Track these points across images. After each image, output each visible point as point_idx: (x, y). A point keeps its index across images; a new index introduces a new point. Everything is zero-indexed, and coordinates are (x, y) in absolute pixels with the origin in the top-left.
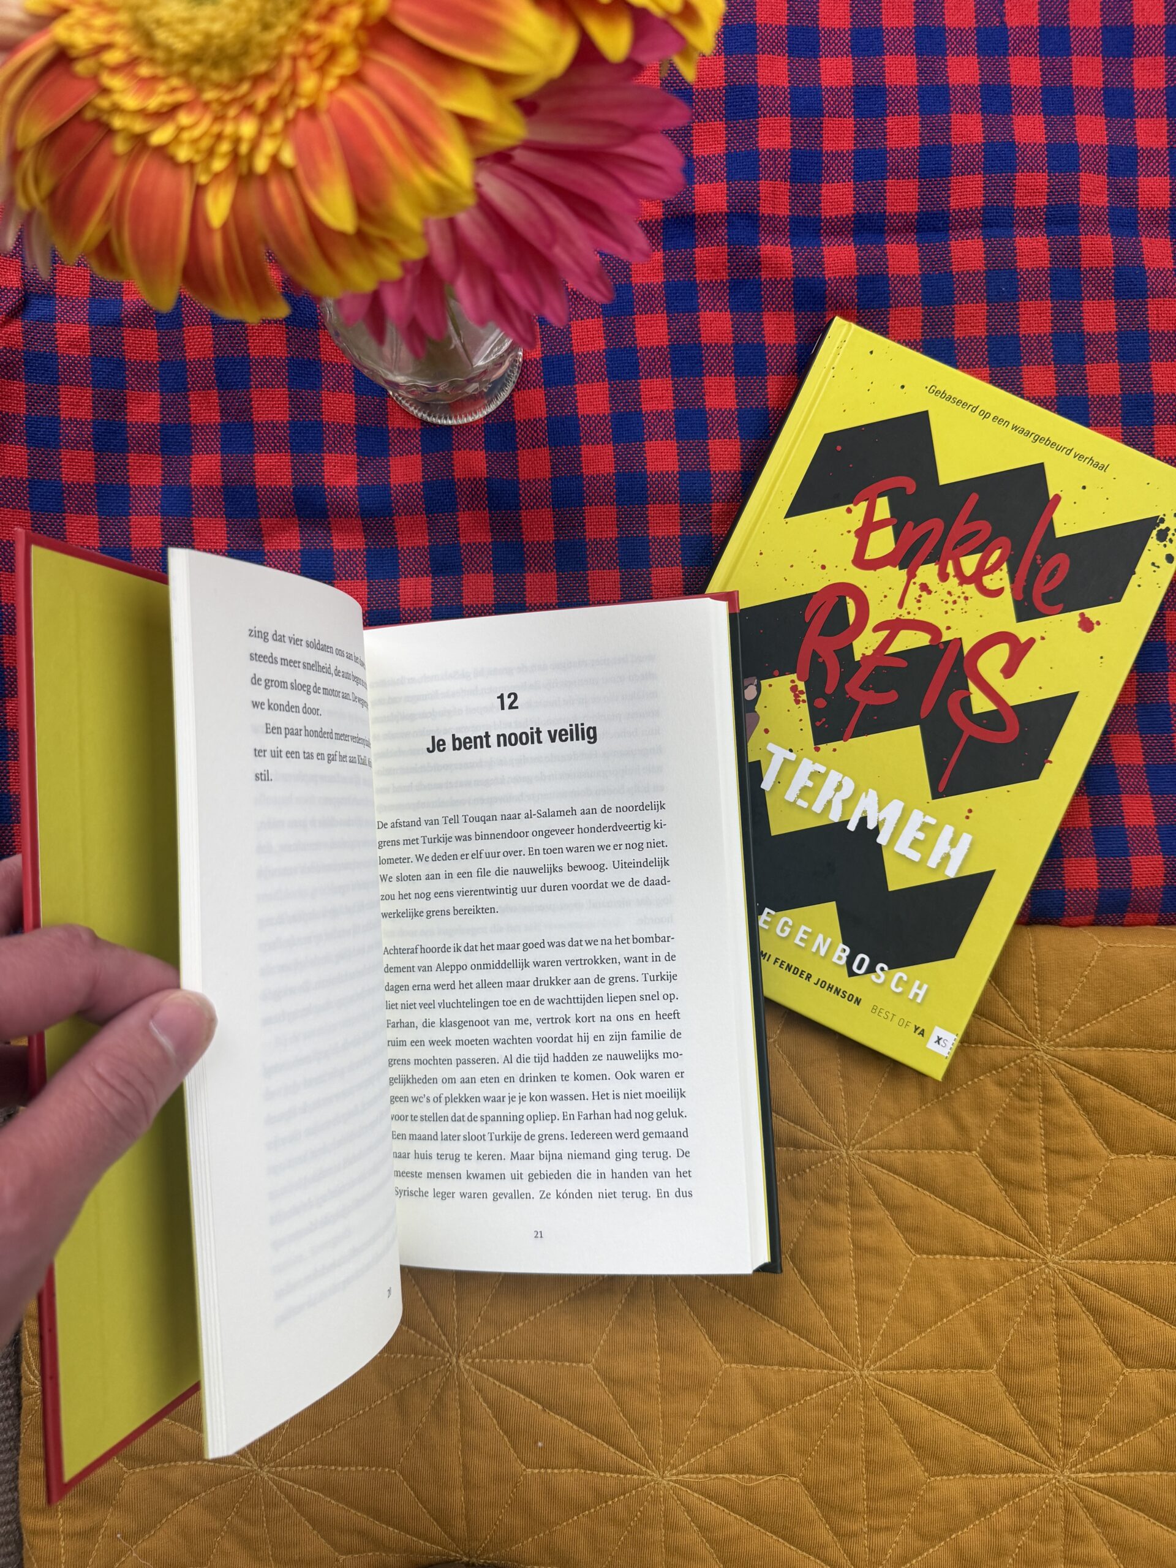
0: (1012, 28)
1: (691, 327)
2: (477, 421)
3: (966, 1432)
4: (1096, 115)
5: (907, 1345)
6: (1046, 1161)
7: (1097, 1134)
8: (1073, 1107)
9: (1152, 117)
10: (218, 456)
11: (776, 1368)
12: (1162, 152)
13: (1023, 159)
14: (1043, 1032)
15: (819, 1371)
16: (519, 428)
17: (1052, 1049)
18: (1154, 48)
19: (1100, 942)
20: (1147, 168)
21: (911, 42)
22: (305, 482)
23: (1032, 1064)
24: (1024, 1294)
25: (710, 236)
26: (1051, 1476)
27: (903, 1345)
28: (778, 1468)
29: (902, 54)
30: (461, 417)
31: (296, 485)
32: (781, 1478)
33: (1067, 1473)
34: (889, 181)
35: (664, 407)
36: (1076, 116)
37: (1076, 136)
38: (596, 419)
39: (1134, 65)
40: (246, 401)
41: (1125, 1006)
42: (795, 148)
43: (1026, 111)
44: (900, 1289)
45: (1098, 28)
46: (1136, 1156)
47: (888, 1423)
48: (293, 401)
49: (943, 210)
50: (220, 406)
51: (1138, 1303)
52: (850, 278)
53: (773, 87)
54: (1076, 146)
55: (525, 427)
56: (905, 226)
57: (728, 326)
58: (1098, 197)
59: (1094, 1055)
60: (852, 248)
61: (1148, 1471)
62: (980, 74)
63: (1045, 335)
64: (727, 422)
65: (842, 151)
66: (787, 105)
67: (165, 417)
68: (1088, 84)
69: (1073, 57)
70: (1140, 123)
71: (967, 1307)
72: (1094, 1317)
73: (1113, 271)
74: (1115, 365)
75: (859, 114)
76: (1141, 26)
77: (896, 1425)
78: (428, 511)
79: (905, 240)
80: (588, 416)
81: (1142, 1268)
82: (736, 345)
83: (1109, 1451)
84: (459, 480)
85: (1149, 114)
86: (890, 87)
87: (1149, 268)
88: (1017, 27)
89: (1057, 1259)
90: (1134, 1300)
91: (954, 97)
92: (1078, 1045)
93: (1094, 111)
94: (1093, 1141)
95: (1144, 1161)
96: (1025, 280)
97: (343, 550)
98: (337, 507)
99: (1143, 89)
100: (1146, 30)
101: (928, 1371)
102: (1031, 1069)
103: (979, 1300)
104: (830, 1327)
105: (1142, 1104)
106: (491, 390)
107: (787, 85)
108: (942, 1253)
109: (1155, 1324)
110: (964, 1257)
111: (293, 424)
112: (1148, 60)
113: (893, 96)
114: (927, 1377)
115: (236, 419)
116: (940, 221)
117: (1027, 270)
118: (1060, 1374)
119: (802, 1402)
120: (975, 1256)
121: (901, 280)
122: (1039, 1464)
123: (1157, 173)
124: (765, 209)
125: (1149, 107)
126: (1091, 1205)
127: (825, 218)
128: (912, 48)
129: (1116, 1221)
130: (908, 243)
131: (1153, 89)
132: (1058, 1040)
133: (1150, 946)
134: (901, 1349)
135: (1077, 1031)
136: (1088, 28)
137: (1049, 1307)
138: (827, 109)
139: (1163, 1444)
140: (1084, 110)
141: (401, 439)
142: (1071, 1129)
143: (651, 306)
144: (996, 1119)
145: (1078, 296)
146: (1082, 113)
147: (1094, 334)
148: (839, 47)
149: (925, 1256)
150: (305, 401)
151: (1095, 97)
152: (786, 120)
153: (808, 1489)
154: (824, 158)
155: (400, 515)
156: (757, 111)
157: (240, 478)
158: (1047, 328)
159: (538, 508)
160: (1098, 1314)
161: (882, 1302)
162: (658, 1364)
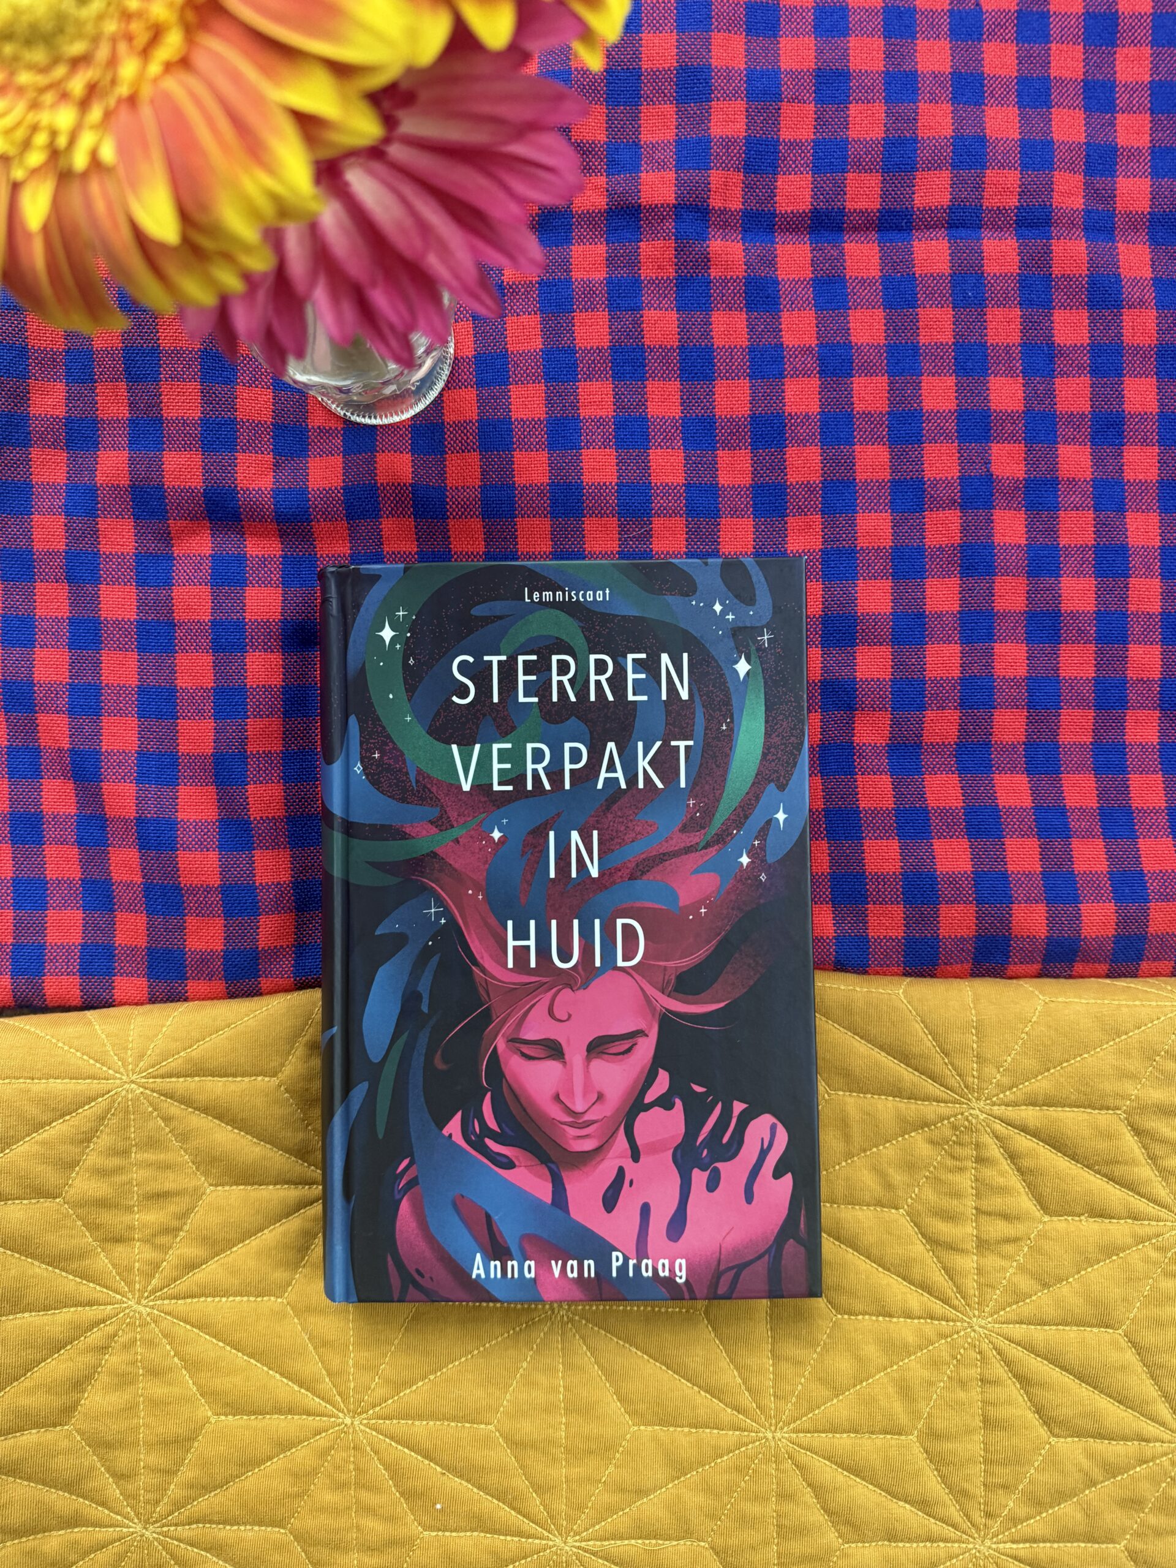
0: (987, 11)
1: (634, 327)
2: (404, 421)
3: (884, 1499)
4: (1075, 109)
5: (823, 1408)
6: (976, 1222)
7: (1030, 1195)
8: (1007, 1167)
9: (1135, 112)
10: (126, 454)
11: (686, 1429)
12: (1144, 151)
13: (994, 155)
14: (980, 1090)
15: (731, 1433)
16: (448, 430)
17: (988, 1107)
18: (1139, 38)
19: (1041, 997)
20: (1127, 167)
21: (879, 23)
22: (216, 483)
23: (966, 1123)
24: (948, 1359)
25: (656, 229)
26: (971, 1546)
27: (819, 1408)
28: (687, 1533)
29: (868, 36)
30: (386, 417)
31: (207, 486)
32: (689, 1543)
33: (988, 1543)
34: (850, 175)
35: (603, 413)
36: (1053, 110)
37: (1051, 132)
38: (531, 423)
39: (1118, 55)
40: (155, 395)
41: (1065, 1064)
42: (750, 136)
43: (1000, 103)
44: (819, 1349)
45: (1080, 14)
46: (1070, 1218)
47: (801, 1486)
48: (205, 396)
49: (907, 208)
50: (129, 399)
51: (1066, 1370)
52: (805, 280)
53: (728, 68)
54: (1052, 142)
55: (455, 429)
56: (865, 224)
57: (674, 327)
58: (1072, 199)
59: (1030, 1115)
60: (807, 247)
61: (1072, 1542)
62: (952, 61)
63: (1014, 345)
64: (670, 432)
65: (801, 140)
66: (742, 88)
67: (71, 410)
68: (1067, 74)
69: (1052, 45)
70: (1121, 119)
71: (889, 1370)
72: (1020, 1384)
73: (1086, 279)
74: (1086, 380)
75: (820, 100)
76: (1126, 13)
77: (809, 1489)
78: (350, 517)
79: (865, 239)
80: (522, 420)
81: (1072, 1333)
82: (682, 348)
83: (1032, 1521)
84: (382, 484)
85: (1132, 109)
86: (854, 71)
87: (1125, 277)
88: (993, 10)
89: (983, 1322)
90: (1063, 1368)
91: (923, 85)
92: (1015, 1104)
93: (1072, 105)
94: (1026, 1203)
95: (1078, 1223)
96: (992, 286)
97: (257, 556)
98: (250, 510)
99: (1126, 82)
100: (1131, 17)
101: (845, 1435)
102: (966, 1128)
103: (901, 1364)
104: (743, 1387)
105: (1079, 1165)
106: (419, 388)
107: (743, 66)
108: (864, 1313)
109: (1084, 1392)
110: (887, 1319)
111: (205, 421)
112: (1132, 51)
113: (858, 81)
114: (843, 1441)
115: (145, 413)
116: (903, 219)
117: (995, 275)
118: (983, 1442)
119: (713, 1464)
120: (899, 1317)
121: (860, 282)
122: (959, 1534)
123: (1138, 173)
124: (715, 202)
125: (1131, 102)
126: (1021, 1269)
127: (780, 213)
128: (879, 30)
129: (1046, 1285)
130: (868, 242)
131: (1137, 83)
132: (994, 1099)
133: (1093, 1001)
134: (817, 1412)
135: (1015, 1089)
136: (1069, 13)
137: (974, 1372)
138: (786, 93)
139: (1088, 1516)
140: (1062, 104)
141: (322, 438)
142: (1004, 1190)
143: (592, 303)
144: (927, 1178)
145: (1047, 305)
146: (1059, 106)
147: (1065, 346)
148: (801, 27)
149: (846, 1317)
150: (217, 397)
151: (1074, 89)
152: (741, 105)
153: (717, 1554)
154: (781, 147)
155: (318, 521)
156: (709, 94)
157: (148, 478)
158: (1015, 338)
159: (466, 517)
160: (1024, 1381)
161: (798, 1363)
162: (563, 1426)
